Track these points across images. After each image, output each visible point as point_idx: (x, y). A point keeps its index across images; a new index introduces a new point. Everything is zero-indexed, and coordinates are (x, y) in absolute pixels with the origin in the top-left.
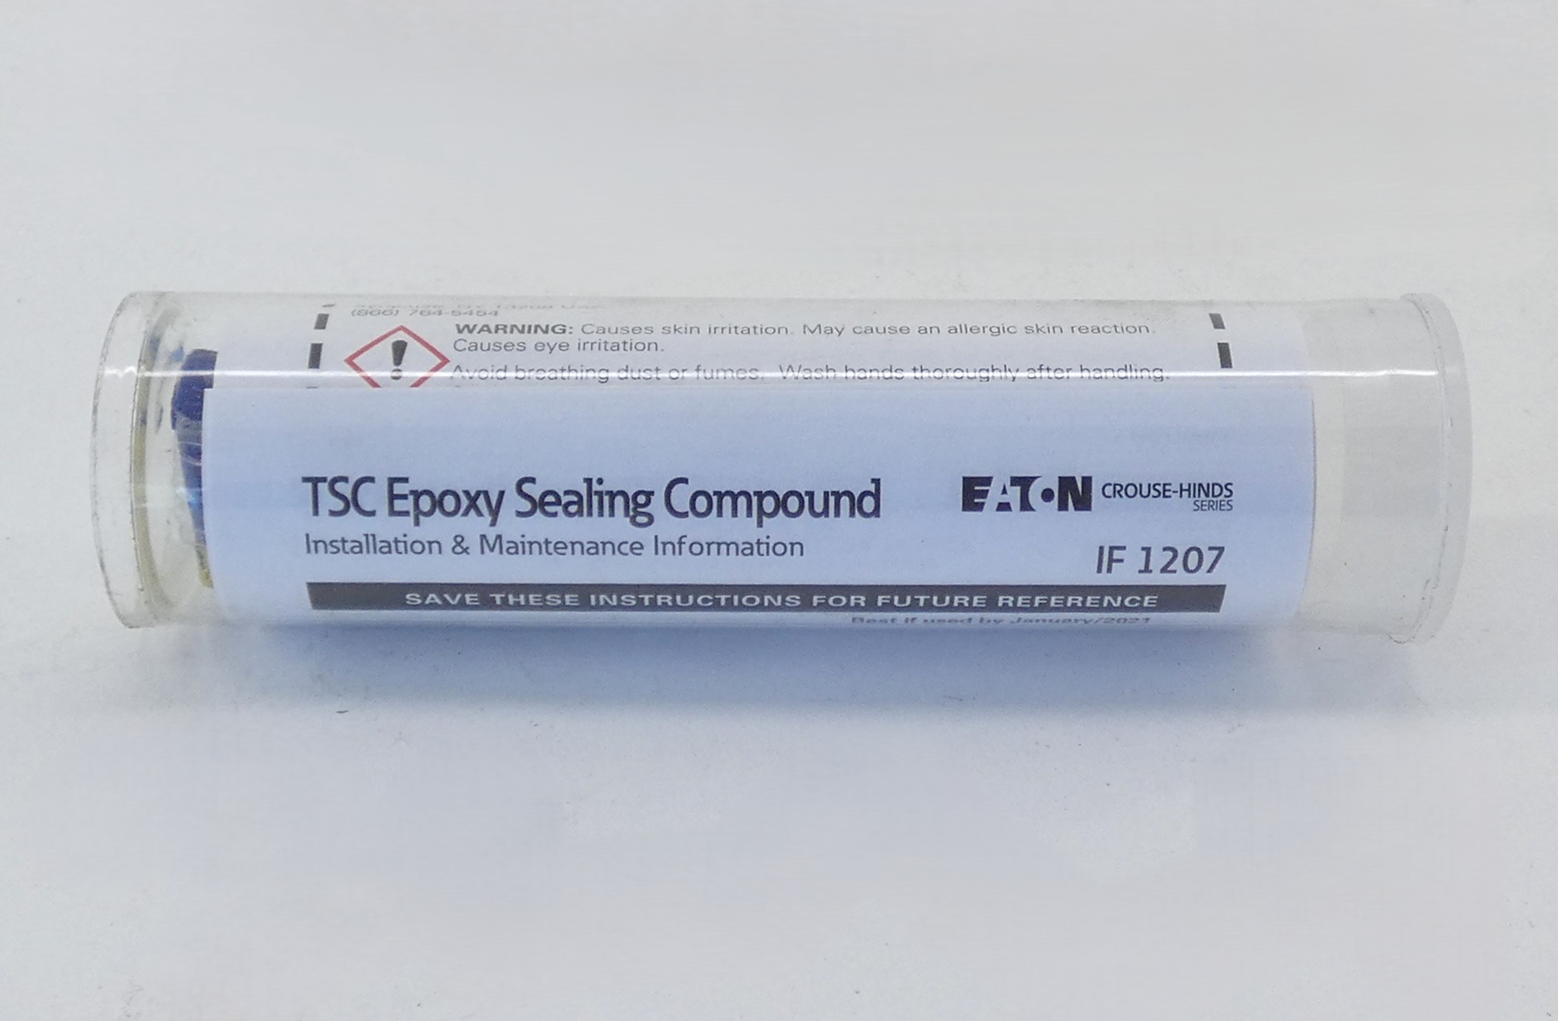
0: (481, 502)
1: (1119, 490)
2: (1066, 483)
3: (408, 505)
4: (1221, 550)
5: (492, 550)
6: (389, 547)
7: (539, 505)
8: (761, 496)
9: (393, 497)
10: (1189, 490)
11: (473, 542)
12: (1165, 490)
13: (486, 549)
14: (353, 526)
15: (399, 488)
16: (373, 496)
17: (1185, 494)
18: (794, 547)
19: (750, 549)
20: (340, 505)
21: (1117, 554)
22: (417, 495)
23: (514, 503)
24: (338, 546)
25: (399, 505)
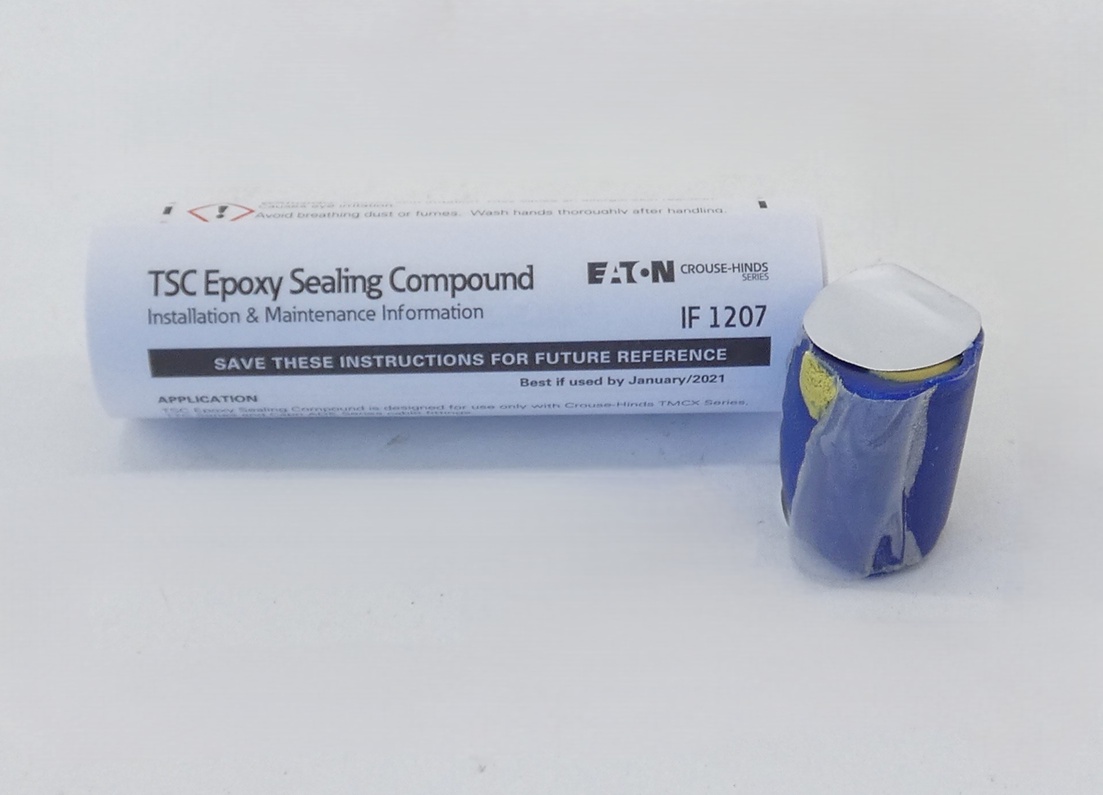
0: (267, 285)
1: (692, 269)
2: (657, 266)
3: (218, 287)
4: (764, 307)
5: (274, 318)
6: (205, 318)
7: (306, 286)
8: (454, 277)
9: (208, 282)
10: (739, 267)
11: (261, 313)
12: (723, 268)
13: (270, 318)
14: (181, 303)
15: (212, 277)
16: (195, 283)
17: (736, 270)
18: (477, 312)
19: (447, 314)
20: (172, 288)
21: (695, 313)
22: (224, 281)
23: (289, 285)
24: (170, 318)
25: (212, 288)
